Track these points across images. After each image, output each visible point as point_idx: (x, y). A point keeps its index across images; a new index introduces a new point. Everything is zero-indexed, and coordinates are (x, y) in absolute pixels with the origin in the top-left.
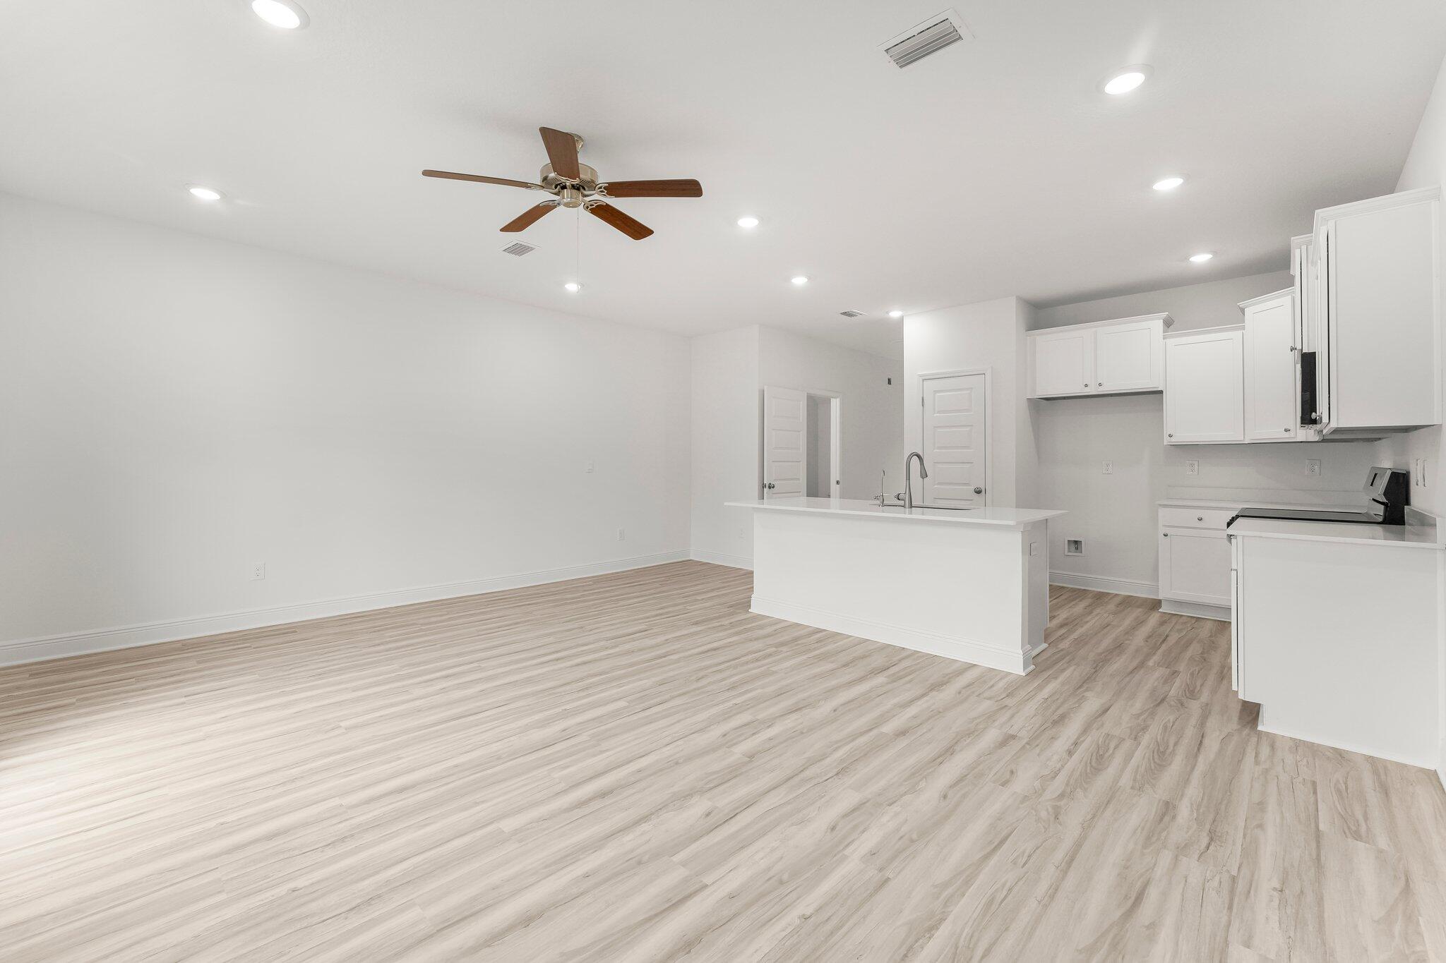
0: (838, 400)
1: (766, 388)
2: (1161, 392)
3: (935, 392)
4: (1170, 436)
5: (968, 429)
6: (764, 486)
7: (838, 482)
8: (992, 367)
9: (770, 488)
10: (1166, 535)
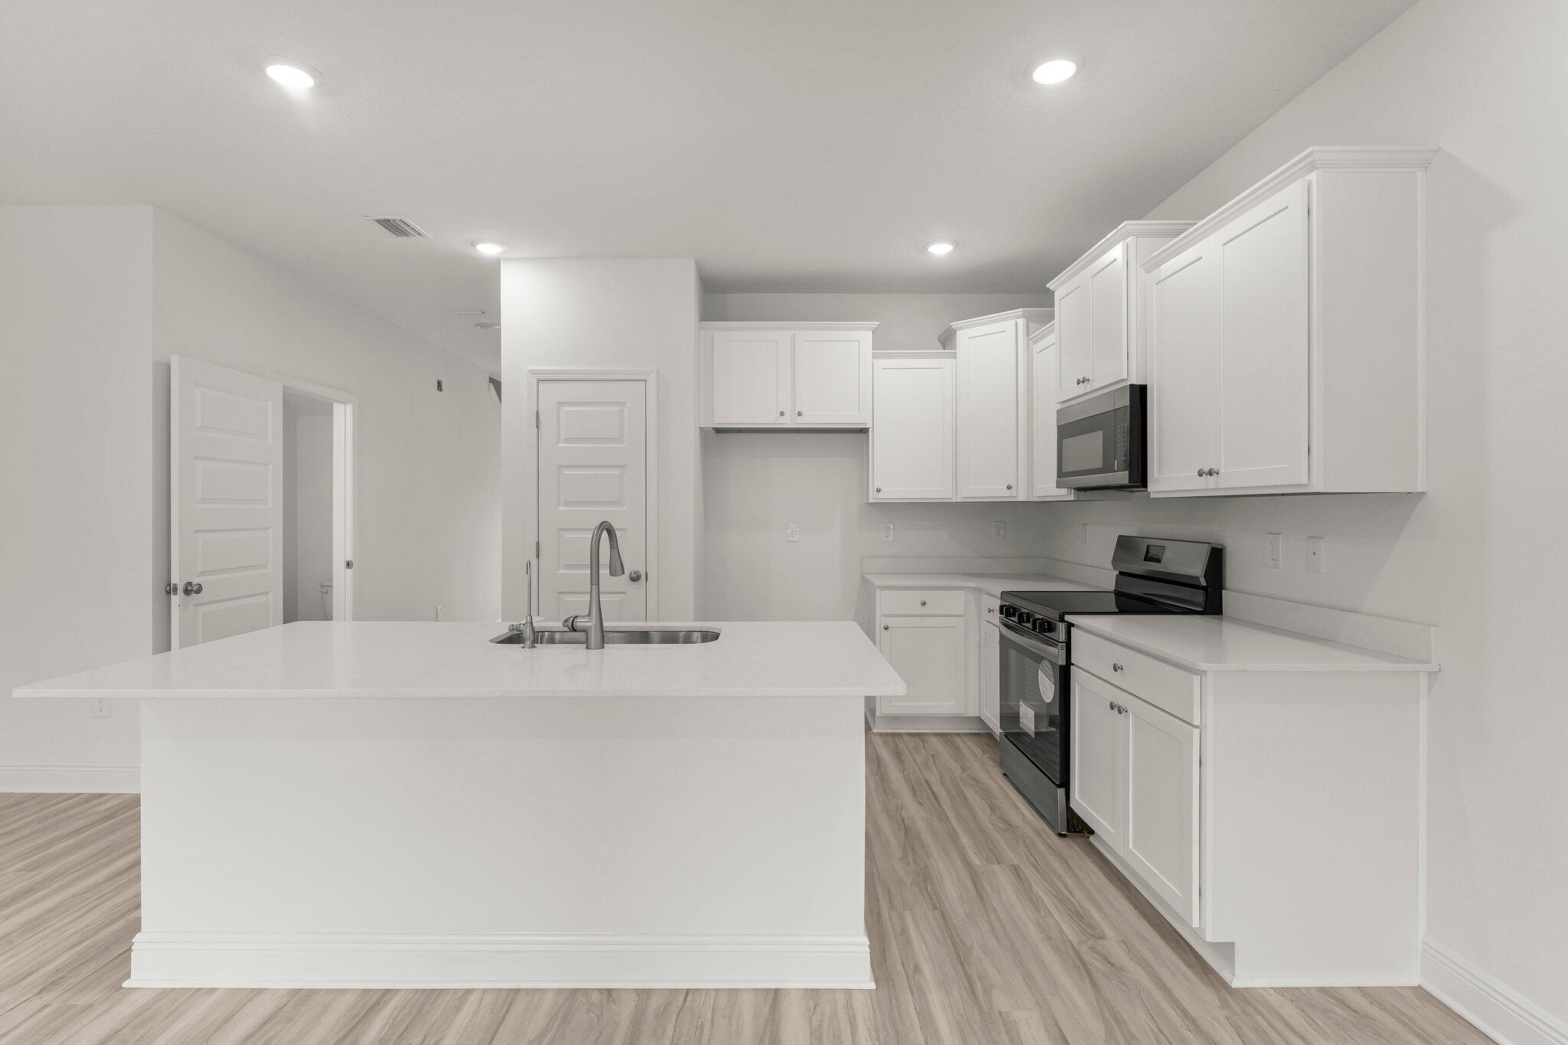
0: (349, 407)
1: (175, 362)
2: (864, 431)
3: (560, 404)
4: (879, 491)
5: (617, 472)
6: (170, 590)
7: (349, 565)
8: (658, 371)
9: (187, 592)
10: (886, 628)
